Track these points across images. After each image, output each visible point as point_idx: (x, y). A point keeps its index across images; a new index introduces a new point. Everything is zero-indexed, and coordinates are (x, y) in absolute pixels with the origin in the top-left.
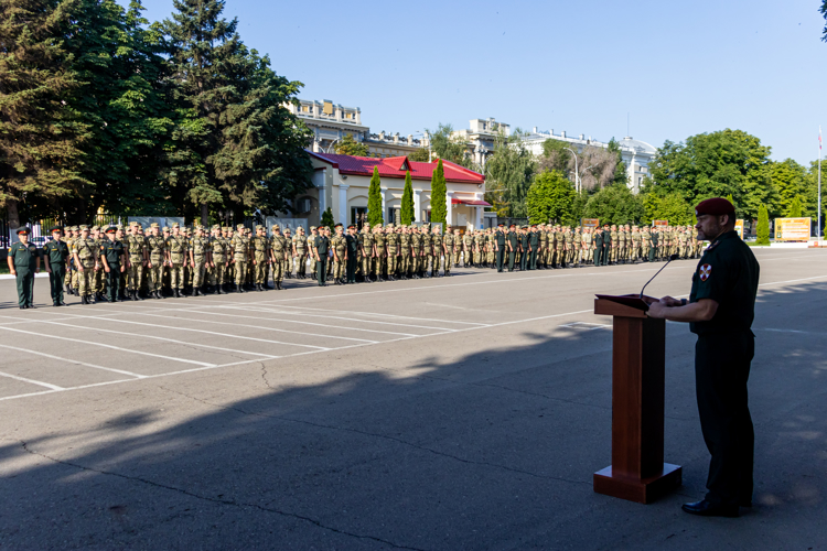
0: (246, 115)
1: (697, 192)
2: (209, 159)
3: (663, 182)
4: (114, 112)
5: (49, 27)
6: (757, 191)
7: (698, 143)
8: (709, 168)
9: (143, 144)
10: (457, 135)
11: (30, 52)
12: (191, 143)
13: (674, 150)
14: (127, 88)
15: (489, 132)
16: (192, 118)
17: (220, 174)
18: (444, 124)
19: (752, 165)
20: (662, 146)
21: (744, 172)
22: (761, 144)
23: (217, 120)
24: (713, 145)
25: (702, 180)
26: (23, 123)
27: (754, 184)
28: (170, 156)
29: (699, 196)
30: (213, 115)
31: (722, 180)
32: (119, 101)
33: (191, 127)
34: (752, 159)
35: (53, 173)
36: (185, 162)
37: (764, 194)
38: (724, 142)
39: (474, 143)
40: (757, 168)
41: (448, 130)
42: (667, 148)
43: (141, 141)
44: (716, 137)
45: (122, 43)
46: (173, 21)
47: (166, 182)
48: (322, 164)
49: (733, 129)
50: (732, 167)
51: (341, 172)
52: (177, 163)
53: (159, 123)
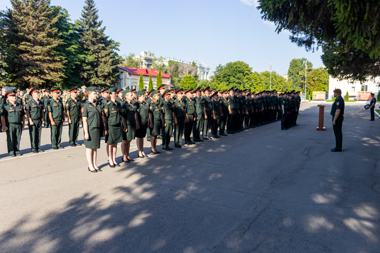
0: (109, 55)
1: (230, 83)
2: (96, 69)
3: (219, 79)
4: (68, 52)
5: (53, 24)
6: (248, 82)
7: (230, 66)
8: (234, 74)
9: (77, 64)
10: (136, 58)
11: (49, 32)
12: (91, 64)
13: (222, 67)
14: (72, 44)
15: (148, 56)
16: (90, 55)
17: (100, 74)
18: (132, 53)
19: (246, 74)
20: (218, 66)
21: (244, 76)
22: (249, 67)
23: (98, 56)
24: (235, 66)
25: (232, 79)
26: (46, 56)
27: (247, 80)
28: (84, 67)
29: (231, 84)
30: (97, 54)
31: (238, 79)
32: (69, 49)
33: (91, 58)
34: (247, 72)
35: (55, 73)
36: (89, 70)
37: (250, 84)
38: (239, 66)
39: (142, 60)
40: (248, 75)
41: (133, 55)
42: (220, 67)
43: (76, 63)
44: (235, 64)
45: (71, 29)
46: (80, 20)
47: (83, 77)
48: (122, 71)
49: (240, 61)
50: (241, 74)
51: (129, 74)
52: (87, 70)
53: (82, 56)
